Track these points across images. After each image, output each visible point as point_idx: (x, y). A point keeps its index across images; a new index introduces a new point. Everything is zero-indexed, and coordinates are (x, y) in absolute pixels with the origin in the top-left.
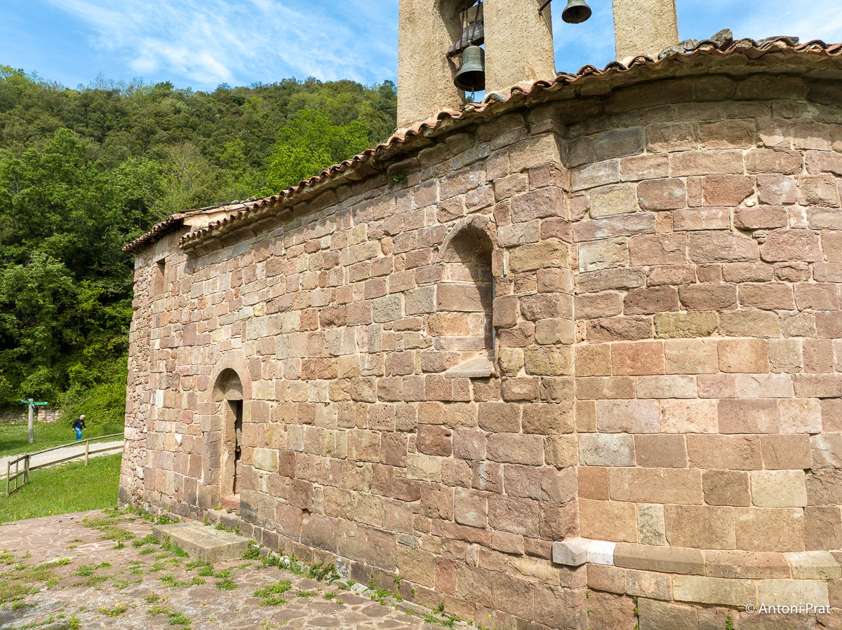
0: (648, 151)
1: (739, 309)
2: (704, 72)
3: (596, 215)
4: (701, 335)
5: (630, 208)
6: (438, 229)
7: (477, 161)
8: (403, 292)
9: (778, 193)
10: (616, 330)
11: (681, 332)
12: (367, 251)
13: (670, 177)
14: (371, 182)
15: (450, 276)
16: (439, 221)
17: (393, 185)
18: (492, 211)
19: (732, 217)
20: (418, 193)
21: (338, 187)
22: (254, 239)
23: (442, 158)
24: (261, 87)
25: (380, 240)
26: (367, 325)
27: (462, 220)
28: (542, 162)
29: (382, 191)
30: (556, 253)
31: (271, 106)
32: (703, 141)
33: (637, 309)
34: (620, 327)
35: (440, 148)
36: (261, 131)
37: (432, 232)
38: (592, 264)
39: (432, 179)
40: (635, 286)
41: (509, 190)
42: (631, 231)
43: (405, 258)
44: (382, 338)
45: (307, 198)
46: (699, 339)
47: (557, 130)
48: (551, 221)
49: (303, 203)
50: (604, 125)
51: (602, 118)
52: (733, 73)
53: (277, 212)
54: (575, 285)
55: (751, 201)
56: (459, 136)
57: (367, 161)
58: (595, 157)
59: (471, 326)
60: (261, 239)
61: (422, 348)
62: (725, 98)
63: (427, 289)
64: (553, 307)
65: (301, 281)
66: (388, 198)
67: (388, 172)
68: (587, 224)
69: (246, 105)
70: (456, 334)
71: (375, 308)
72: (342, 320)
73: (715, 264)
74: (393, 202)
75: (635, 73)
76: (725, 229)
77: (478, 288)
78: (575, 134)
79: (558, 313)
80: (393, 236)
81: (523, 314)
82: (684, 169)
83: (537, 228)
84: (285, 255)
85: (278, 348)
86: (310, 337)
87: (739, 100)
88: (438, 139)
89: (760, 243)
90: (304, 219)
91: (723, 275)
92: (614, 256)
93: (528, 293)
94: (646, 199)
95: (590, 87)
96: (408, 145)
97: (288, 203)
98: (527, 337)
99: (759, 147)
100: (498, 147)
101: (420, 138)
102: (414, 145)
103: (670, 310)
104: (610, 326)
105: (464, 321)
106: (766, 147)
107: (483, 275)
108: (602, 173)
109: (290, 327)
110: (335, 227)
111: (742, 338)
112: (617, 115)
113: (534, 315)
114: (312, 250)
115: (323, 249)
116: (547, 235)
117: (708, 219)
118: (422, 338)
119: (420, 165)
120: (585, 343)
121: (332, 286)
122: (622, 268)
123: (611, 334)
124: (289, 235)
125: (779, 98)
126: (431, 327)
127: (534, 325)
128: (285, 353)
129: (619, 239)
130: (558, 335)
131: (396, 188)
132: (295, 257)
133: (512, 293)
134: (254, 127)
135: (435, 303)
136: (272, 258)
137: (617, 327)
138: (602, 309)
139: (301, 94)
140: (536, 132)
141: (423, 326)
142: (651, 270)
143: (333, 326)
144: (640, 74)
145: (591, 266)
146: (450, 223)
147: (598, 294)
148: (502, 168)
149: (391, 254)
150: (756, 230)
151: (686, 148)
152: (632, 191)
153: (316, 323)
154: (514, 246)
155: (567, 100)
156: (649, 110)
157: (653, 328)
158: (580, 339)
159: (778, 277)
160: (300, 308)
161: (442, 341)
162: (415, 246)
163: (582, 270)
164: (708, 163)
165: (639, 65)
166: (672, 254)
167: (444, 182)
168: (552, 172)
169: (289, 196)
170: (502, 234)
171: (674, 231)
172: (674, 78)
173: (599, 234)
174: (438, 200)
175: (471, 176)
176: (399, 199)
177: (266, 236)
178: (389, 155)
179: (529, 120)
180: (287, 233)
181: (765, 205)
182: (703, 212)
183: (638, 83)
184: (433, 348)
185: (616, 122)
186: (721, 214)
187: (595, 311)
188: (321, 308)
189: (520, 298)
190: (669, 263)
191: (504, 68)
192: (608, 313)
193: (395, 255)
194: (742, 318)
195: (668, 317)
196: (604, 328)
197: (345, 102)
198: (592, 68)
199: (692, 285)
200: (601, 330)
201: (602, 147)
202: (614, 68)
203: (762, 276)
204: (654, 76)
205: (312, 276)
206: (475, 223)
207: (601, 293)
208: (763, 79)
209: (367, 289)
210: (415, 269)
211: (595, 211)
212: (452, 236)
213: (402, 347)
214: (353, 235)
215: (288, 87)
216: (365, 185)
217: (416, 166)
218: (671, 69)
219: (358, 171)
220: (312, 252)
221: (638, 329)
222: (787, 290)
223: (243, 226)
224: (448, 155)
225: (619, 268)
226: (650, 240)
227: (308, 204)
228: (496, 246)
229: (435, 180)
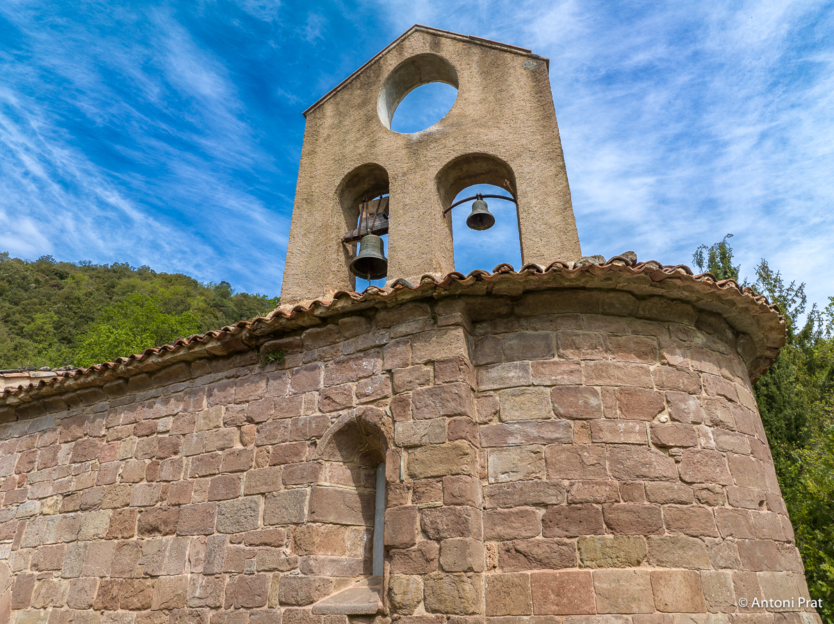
0: (559, 356)
1: (666, 534)
2: (613, 287)
3: (507, 418)
4: (631, 564)
5: (544, 414)
6: (319, 419)
7: (373, 347)
8: (263, 494)
9: (686, 411)
10: (535, 556)
11: (609, 560)
12: (220, 440)
13: (584, 385)
14: (238, 359)
15: (328, 478)
16: (320, 410)
17: (266, 364)
18: (389, 404)
19: (648, 431)
20: (297, 376)
21: (194, 360)
22: (65, 413)
23: (331, 340)
24: (89, 266)
25: (239, 427)
26: (206, 535)
27: (350, 411)
28: (451, 356)
29: (251, 371)
30: (465, 458)
31: (96, 286)
32: (613, 353)
33: (557, 531)
34: (540, 552)
35: (330, 330)
36: (80, 308)
37: (310, 422)
38: (503, 474)
39: (316, 363)
40: (554, 502)
41: (410, 382)
42: (547, 439)
43: (271, 452)
44: (226, 555)
45: (150, 370)
46: (628, 569)
47: (465, 325)
48: (460, 421)
49: (144, 375)
50: (512, 326)
51: (510, 319)
52: (636, 292)
53: (106, 382)
54: (484, 497)
55: (664, 417)
56: (355, 319)
57: (238, 333)
58: (504, 357)
59: (348, 544)
60: (75, 414)
61: (282, 571)
62: (628, 314)
63: (297, 492)
64: (463, 523)
65: (121, 471)
66: (257, 379)
67: (262, 349)
68: (496, 428)
69: (69, 280)
70: (329, 553)
71: (220, 513)
72: (171, 527)
73: (637, 482)
74: (263, 384)
75: (549, 279)
76: (643, 444)
77: (360, 495)
78: (482, 331)
79: (469, 531)
80: (257, 423)
81: (424, 532)
82: (597, 378)
83: (444, 427)
84: (104, 436)
85: (68, 561)
86: (120, 547)
87: (641, 318)
88: (329, 320)
89: (677, 462)
90: (140, 394)
91: (647, 495)
92: (529, 466)
93: (431, 504)
94: (561, 406)
95: (504, 286)
96: (293, 322)
97: (124, 372)
98: (428, 561)
99: (663, 364)
100: (398, 335)
101: (308, 315)
102: (300, 322)
103: (595, 533)
104: (527, 550)
105: (341, 537)
106: (670, 365)
107: (367, 480)
108: (512, 374)
109: (92, 532)
110: (181, 408)
111: (674, 569)
112: (526, 317)
113: (438, 533)
114: (144, 433)
115: (159, 433)
116: (455, 436)
117: (626, 432)
118: (283, 556)
119: (302, 346)
120: (498, 572)
121: (164, 481)
122: (539, 481)
123: (529, 560)
124: (116, 412)
125: (674, 322)
126: (298, 543)
127: (438, 546)
128: (76, 569)
129: (534, 447)
130: (469, 559)
131: (269, 368)
132: (118, 439)
133: (410, 504)
134: (73, 303)
135: (306, 512)
136: (86, 438)
137: (537, 551)
138: (516, 528)
139: (132, 280)
140: (444, 324)
141: (286, 540)
142: (572, 485)
143: (157, 534)
144: (554, 279)
145: (503, 476)
146: (333, 414)
147: (511, 510)
148: (402, 357)
149: (253, 445)
150: (672, 447)
151: (597, 358)
152: (545, 396)
153: (132, 529)
154: (415, 447)
155: (478, 296)
156: (558, 317)
157: (577, 554)
158: (491, 566)
159: (699, 500)
160: (113, 506)
161: (312, 562)
162: (286, 438)
163: (492, 480)
164: (619, 374)
165: (555, 271)
166: (592, 468)
167: (331, 367)
168: (461, 367)
169: (127, 365)
170: (402, 430)
171: (593, 442)
172: (584, 288)
173: (511, 440)
174: (321, 386)
175: (364, 363)
176: (271, 381)
177: (83, 411)
178: (268, 330)
179: (436, 311)
180: (113, 409)
181: (677, 423)
182: (620, 425)
183: (549, 289)
184: (298, 571)
185: (526, 324)
186: (638, 428)
187: (510, 531)
188: (143, 509)
189: (420, 510)
190: (590, 477)
191: (409, 257)
192: (524, 534)
193: (258, 446)
194: (671, 545)
195: (594, 541)
196: (521, 553)
197: (177, 294)
198: (509, 267)
199: (616, 504)
200: (515, 554)
201: (511, 348)
202: (531, 270)
203: (684, 498)
204: (567, 284)
205: (137, 465)
206: (366, 416)
207: (515, 509)
208: (662, 301)
209: (213, 487)
210: (283, 466)
211: (506, 413)
212: (337, 429)
213: (254, 568)
214: (204, 418)
215: (120, 271)
216: (229, 361)
217: (298, 346)
218: (583, 280)
219: (225, 345)
220: (143, 436)
221: (561, 555)
222: (708, 514)
223: (53, 395)
224: (339, 338)
225: (535, 480)
226: (568, 450)
227: (150, 377)
228: (392, 445)
229: (319, 364)
